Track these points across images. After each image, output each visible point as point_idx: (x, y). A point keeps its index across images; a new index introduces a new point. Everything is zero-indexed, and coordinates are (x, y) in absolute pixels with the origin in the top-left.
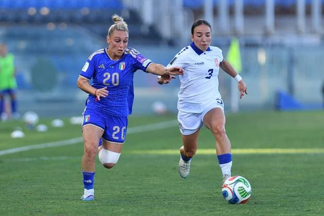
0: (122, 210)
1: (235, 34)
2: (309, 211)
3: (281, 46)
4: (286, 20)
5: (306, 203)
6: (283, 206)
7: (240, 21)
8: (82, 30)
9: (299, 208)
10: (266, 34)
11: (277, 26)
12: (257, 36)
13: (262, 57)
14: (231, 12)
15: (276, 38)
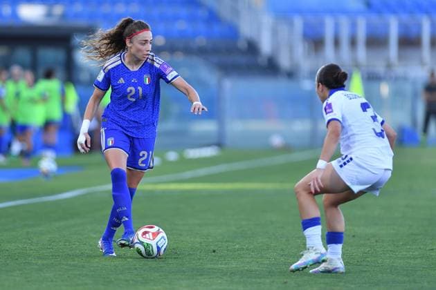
0: (237, 246)
1: (357, 65)
2: (432, 250)
3: (405, 79)
4: (411, 53)
5: (430, 241)
6: (405, 245)
7: (362, 52)
8: (197, 61)
9: (422, 247)
10: (389, 66)
11: (400, 57)
12: (380, 68)
13: (385, 89)
14: (353, 42)
15: (399, 70)
